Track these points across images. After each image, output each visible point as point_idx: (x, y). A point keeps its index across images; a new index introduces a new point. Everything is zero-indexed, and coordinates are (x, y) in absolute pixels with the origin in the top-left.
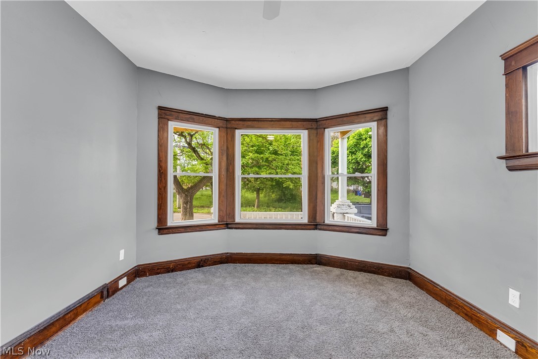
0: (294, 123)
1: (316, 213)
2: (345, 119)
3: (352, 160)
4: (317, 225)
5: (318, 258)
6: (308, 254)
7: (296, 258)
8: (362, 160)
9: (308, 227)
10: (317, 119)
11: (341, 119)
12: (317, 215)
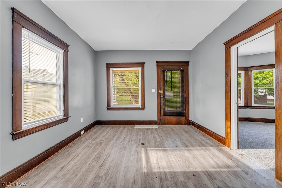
2: (262, 67)
4: (248, 107)
5: (249, 119)
9: (245, 107)
11: (260, 67)
12: (249, 103)
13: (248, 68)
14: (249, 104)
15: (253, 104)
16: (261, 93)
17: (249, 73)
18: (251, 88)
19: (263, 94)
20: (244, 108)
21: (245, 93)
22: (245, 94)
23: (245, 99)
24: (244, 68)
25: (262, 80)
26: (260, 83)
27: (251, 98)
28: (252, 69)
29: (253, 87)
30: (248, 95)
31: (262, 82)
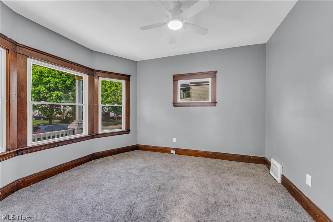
0: (81, 68)
1: (93, 128)
2: (111, 75)
3: (34, 91)
4: (94, 135)
5: (94, 156)
6: (89, 155)
7: (82, 160)
8: (45, 92)
9: (89, 138)
10: (94, 70)
11: (109, 74)
12: (94, 129)
13: (93, 70)
14: (94, 131)
15: (100, 131)
16: (106, 110)
17: (96, 80)
18: (98, 105)
19: (107, 111)
20: (87, 138)
21: (90, 112)
22: (90, 114)
23: (90, 124)
24: (87, 70)
25: (107, 98)
26: (105, 101)
27: (98, 122)
28: (99, 75)
29: (100, 104)
30: (94, 117)
31: (107, 100)
